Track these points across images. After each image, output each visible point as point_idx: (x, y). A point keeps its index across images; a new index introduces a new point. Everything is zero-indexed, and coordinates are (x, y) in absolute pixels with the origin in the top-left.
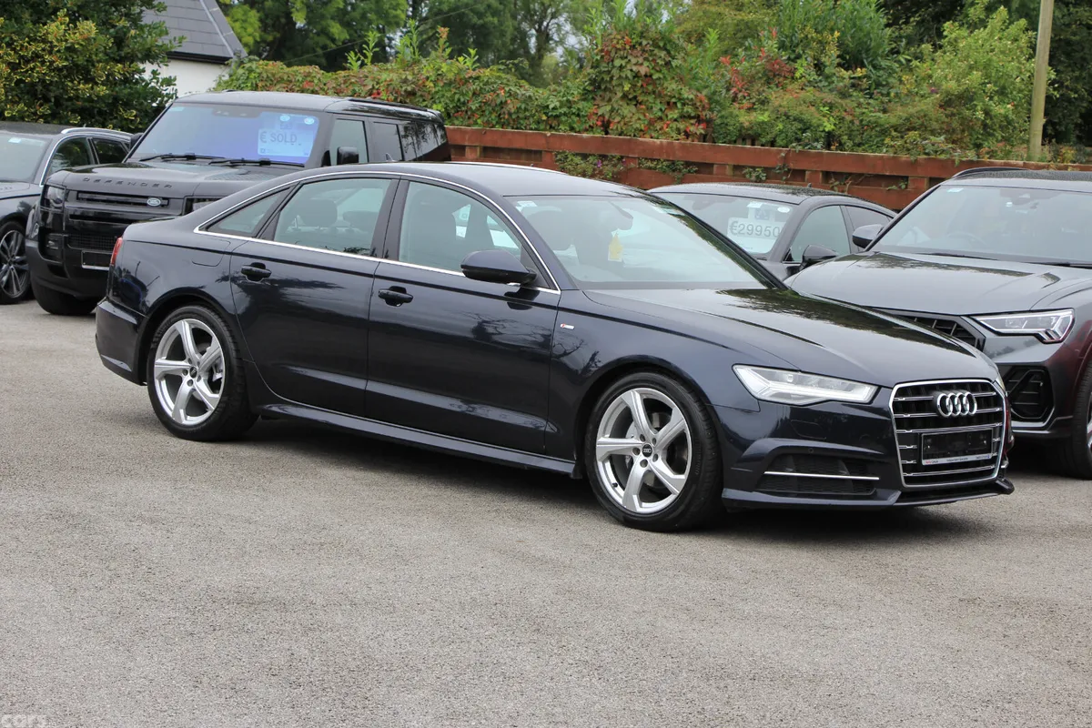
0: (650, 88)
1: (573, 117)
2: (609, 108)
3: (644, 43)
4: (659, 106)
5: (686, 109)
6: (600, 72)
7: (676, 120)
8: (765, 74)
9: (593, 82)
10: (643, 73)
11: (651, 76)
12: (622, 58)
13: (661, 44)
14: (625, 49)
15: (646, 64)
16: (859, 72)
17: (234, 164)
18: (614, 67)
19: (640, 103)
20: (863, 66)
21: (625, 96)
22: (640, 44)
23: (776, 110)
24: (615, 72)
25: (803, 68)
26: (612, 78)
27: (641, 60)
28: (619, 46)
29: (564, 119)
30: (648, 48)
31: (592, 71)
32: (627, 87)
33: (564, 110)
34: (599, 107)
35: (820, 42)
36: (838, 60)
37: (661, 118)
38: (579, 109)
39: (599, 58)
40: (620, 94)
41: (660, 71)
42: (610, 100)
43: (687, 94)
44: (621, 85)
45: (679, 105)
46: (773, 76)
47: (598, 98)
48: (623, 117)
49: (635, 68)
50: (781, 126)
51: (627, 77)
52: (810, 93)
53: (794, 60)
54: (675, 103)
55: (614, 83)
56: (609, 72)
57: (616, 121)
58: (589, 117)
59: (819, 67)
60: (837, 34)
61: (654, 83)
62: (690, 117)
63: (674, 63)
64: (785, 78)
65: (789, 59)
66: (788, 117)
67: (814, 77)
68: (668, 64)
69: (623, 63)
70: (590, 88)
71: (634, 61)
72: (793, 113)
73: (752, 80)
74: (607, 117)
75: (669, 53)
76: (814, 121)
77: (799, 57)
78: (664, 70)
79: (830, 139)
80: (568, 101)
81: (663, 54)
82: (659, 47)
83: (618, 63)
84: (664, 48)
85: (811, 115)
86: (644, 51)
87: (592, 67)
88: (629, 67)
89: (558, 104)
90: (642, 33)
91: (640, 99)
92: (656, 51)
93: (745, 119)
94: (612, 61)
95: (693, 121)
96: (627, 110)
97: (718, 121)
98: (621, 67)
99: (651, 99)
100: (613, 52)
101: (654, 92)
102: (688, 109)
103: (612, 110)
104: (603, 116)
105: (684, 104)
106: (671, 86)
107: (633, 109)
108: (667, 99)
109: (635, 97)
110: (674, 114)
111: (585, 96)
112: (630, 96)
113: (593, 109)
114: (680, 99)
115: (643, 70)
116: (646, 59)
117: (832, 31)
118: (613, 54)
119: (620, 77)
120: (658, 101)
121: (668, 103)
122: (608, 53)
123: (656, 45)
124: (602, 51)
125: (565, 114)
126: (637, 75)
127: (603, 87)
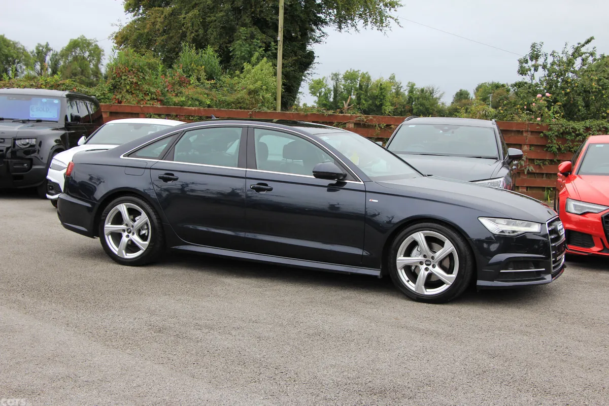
0: (137, 88)
1: (106, 100)
2: (121, 96)
3: (134, 70)
4: (142, 95)
5: (153, 96)
6: (116, 81)
7: (148, 100)
8: (178, 82)
9: (113, 85)
10: (134, 82)
11: (137, 83)
12: (125, 76)
13: (141, 70)
14: (126, 72)
15: (135, 78)
16: (213, 82)
17: (24, 122)
18: (122, 79)
19: (134, 94)
20: (214, 79)
21: (127, 91)
22: (132, 70)
23: (187, 96)
24: (122, 81)
25: (193, 80)
26: (121, 84)
27: (133, 76)
28: (123, 71)
29: (103, 100)
30: (136, 72)
31: (112, 81)
32: (128, 87)
33: (102, 97)
34: (116, 95)
35: (197, 70)
36: (205, 77)
37: (142, 100)
38: (108, 96)
39: (115, 75)
40: (125, 90)
41: (141, 81)
42: (121, 93)
43: (153, 90)
44: (125, 86)
45: (150, 94)
46: (181, 83)
47: (115, 92)
48: (127, 100)
49: (131, 80)
50: (190, 102)
51: (128, 83)
52: (199, 90)
53: (189, 77)
54: (148, 94)
55: (122, 85)
56: (119, 81)
57: (124, 101)
58: (112, 99)
59: (199, 79)
60: (203, 67)
61: (139, 85)
62: (154, 99)
63: (146, 78)
64: (187, 84)
65: (187, 76)
66: (192, 99)
67: (198, 83)
68: (144, 78)
69: (126, 78)
70: (112, 88)
71: (130, 77)
72: (195, 97)
73: (174, 84)
74: (120, 99)
75: (143, 73)
76: (203, 100)
77: (191, 75)
78: (142, 80)
79: (209, 106)
80: (104, 93)
81: (142, 74)
82: (139, 71)
83: (123, 78)
84: (142, 72)
85: (201, 97)
86: (134, 73)
87: (112, 79)
88: (128, 79)
89: (100, 94)
90: (132, 66)
91: (133, 92)
92: (139, 73)
93: (176, 100)
94: (121, 77)
95: (156, 101)
96: (128, 96)
97: (165, 101)
98: (125, 80)
99: (138, 92)
100: (121, 73)
101: (139, 90)
102: (154, 96)
103: (122, 97)
104: (118, 99)
105: (152, 94)
106: (146, 87)
107: (131, 96)
108: (145, 92)
109: (131, 91)
110: (148, 98)
111: (110, 90)
112: (130, 91)
113: (114, 96)
114: (150, 92)
115: (135, 80)
116: (135, 76)
117: (201, 66)
118: (121, 74)
119: (125, 83)
120: (141, 93)
121: (145, 94)
122: (119, 74)
123: (138, 71)
124: (116, 73)
125: (103, 99)
126: (132, 83)
127: (117, 87)
